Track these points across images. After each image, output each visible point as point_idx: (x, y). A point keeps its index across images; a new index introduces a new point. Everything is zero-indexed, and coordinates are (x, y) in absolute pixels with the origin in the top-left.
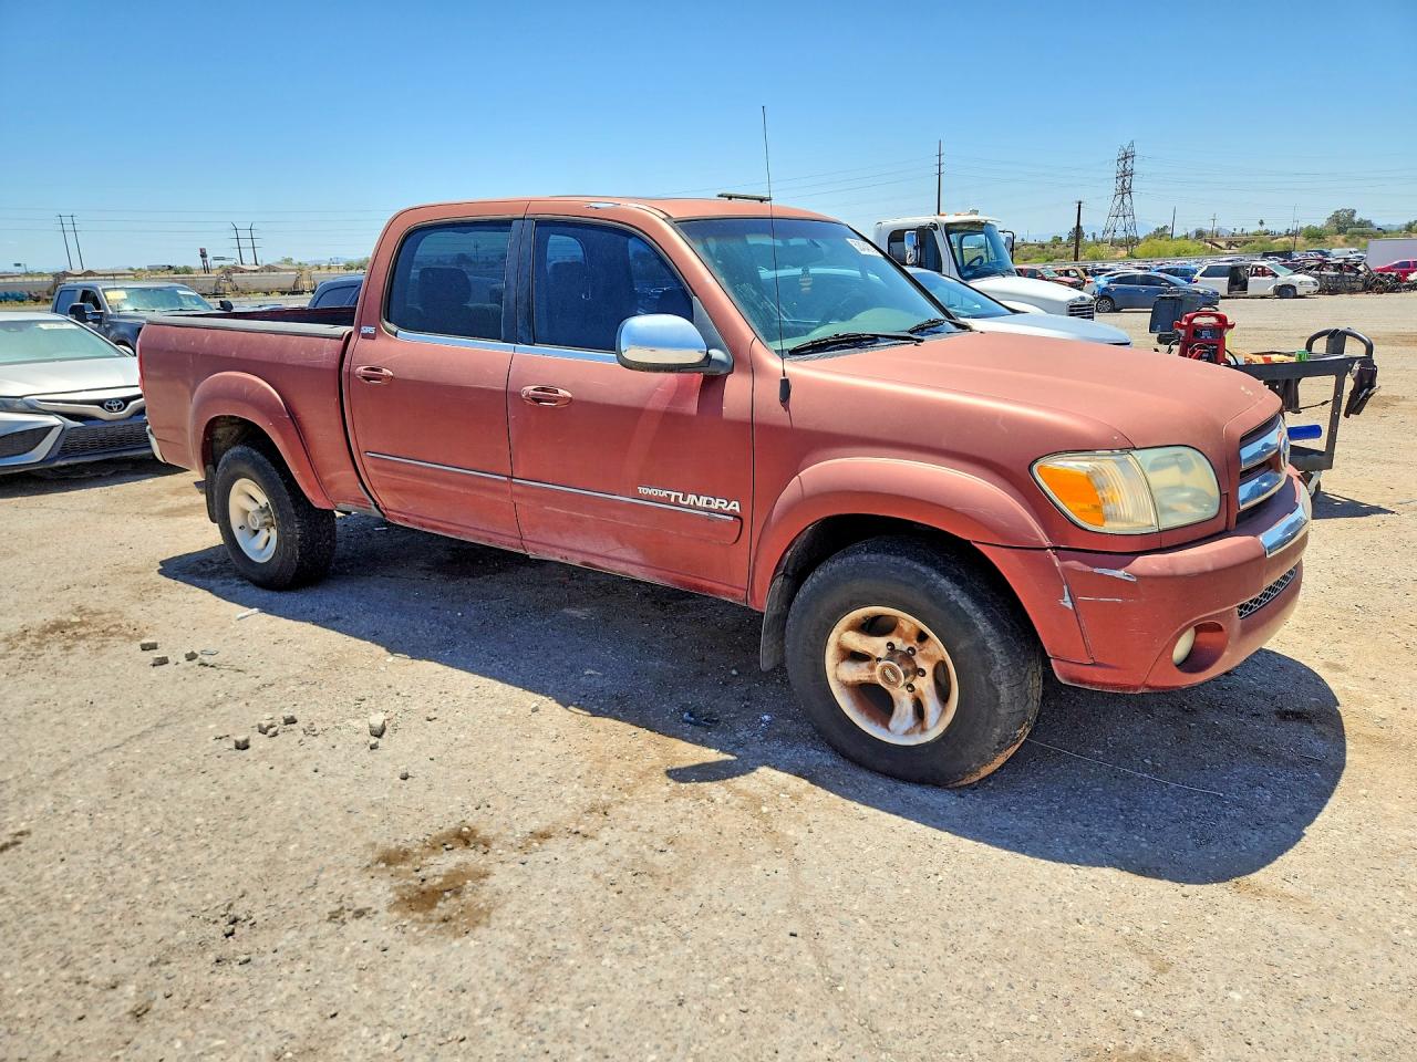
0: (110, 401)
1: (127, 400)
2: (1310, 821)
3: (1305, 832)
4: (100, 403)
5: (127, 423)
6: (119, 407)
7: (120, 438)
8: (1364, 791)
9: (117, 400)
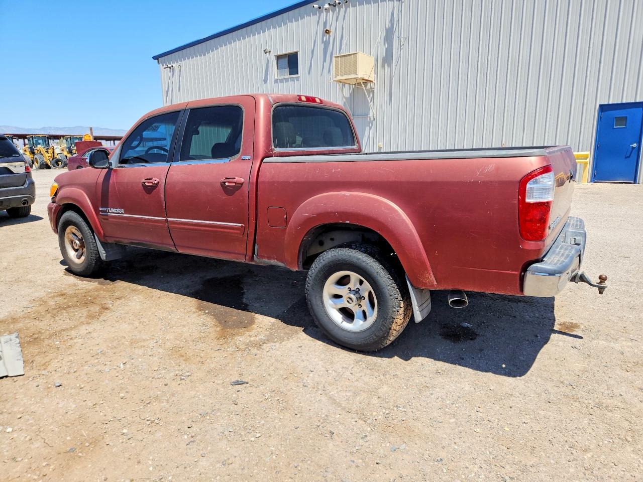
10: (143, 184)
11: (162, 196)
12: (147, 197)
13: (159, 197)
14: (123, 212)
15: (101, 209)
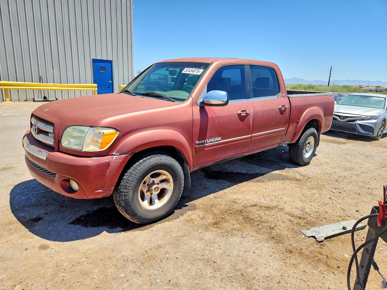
0: (342, 116)
1: (346, 117)
2: (10, 198)
3: (10, 196)
4: (339, 116)
5: (345, 123)
6: (344, 118)
7: (341, 126)
8: (4, 209)
9: (344, 116)
10: (239, 115)
11: (251, 121)
12: (241, 123)
13: (249, 122)
14: (220, 139)
15: (197, 142)
